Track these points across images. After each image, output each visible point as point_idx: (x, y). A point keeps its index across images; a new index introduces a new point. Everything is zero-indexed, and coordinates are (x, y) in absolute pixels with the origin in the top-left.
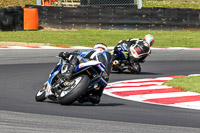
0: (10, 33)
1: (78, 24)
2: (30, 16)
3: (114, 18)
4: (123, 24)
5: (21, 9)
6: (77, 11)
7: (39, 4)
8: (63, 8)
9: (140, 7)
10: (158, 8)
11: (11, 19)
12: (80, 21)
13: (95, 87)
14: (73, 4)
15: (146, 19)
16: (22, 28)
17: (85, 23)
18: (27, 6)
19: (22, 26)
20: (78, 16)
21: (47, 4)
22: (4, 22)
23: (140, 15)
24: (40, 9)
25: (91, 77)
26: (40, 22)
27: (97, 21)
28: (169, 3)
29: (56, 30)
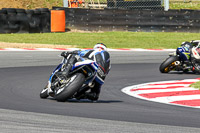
0: (37, 35)
1: (105, 26)
2: (57, 18)
3: (141, 20)
4: (150, 26)
5: (48, 11)
6: (104, 13)
7: (66, 6)
8: (90, 10)
9: (167, 9)
10: (185, 10)
11: (39, 21)
12: (107, 22)
13: (90, 84)
14: (100, 5)
15: (173, 21)
16: (49, 30)
17: (112, 25)
18: (54, 8)
19: (49, 27)
20: (105, 18)
21: (74, 6)
22: (31, 24)
23: (167, 17)
24: (67, 11)
25: (86, 76)
26: (67, 24)
27: (123, 23)
28: (195, 5)
29: (83, 32)
